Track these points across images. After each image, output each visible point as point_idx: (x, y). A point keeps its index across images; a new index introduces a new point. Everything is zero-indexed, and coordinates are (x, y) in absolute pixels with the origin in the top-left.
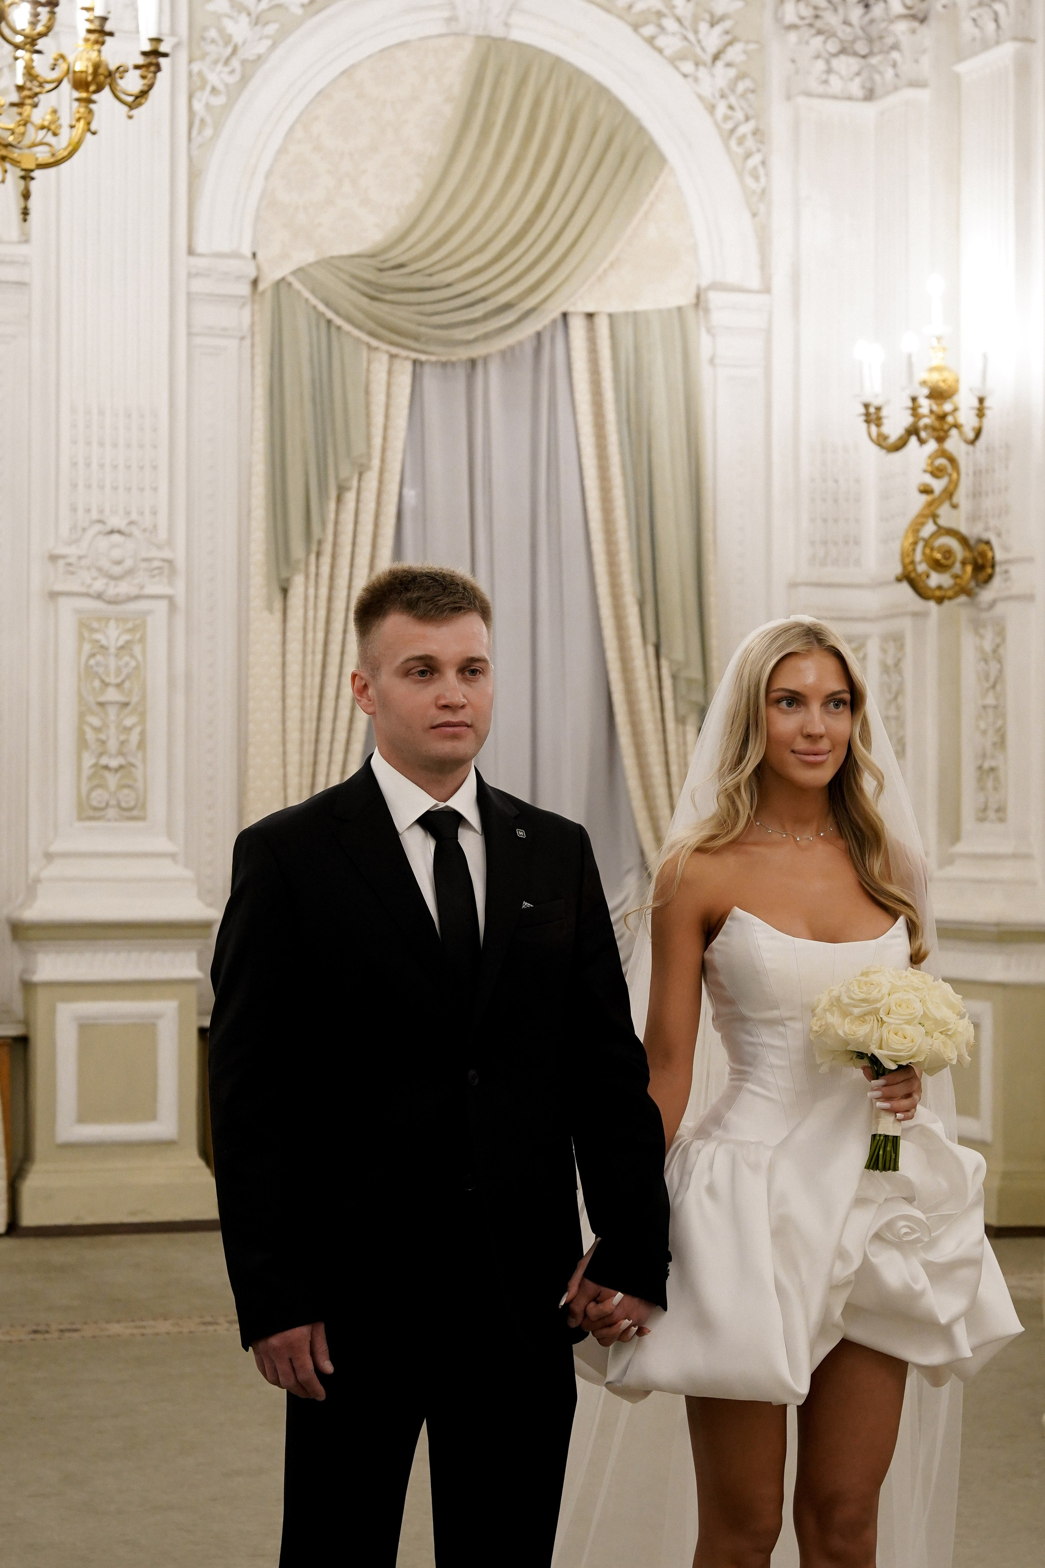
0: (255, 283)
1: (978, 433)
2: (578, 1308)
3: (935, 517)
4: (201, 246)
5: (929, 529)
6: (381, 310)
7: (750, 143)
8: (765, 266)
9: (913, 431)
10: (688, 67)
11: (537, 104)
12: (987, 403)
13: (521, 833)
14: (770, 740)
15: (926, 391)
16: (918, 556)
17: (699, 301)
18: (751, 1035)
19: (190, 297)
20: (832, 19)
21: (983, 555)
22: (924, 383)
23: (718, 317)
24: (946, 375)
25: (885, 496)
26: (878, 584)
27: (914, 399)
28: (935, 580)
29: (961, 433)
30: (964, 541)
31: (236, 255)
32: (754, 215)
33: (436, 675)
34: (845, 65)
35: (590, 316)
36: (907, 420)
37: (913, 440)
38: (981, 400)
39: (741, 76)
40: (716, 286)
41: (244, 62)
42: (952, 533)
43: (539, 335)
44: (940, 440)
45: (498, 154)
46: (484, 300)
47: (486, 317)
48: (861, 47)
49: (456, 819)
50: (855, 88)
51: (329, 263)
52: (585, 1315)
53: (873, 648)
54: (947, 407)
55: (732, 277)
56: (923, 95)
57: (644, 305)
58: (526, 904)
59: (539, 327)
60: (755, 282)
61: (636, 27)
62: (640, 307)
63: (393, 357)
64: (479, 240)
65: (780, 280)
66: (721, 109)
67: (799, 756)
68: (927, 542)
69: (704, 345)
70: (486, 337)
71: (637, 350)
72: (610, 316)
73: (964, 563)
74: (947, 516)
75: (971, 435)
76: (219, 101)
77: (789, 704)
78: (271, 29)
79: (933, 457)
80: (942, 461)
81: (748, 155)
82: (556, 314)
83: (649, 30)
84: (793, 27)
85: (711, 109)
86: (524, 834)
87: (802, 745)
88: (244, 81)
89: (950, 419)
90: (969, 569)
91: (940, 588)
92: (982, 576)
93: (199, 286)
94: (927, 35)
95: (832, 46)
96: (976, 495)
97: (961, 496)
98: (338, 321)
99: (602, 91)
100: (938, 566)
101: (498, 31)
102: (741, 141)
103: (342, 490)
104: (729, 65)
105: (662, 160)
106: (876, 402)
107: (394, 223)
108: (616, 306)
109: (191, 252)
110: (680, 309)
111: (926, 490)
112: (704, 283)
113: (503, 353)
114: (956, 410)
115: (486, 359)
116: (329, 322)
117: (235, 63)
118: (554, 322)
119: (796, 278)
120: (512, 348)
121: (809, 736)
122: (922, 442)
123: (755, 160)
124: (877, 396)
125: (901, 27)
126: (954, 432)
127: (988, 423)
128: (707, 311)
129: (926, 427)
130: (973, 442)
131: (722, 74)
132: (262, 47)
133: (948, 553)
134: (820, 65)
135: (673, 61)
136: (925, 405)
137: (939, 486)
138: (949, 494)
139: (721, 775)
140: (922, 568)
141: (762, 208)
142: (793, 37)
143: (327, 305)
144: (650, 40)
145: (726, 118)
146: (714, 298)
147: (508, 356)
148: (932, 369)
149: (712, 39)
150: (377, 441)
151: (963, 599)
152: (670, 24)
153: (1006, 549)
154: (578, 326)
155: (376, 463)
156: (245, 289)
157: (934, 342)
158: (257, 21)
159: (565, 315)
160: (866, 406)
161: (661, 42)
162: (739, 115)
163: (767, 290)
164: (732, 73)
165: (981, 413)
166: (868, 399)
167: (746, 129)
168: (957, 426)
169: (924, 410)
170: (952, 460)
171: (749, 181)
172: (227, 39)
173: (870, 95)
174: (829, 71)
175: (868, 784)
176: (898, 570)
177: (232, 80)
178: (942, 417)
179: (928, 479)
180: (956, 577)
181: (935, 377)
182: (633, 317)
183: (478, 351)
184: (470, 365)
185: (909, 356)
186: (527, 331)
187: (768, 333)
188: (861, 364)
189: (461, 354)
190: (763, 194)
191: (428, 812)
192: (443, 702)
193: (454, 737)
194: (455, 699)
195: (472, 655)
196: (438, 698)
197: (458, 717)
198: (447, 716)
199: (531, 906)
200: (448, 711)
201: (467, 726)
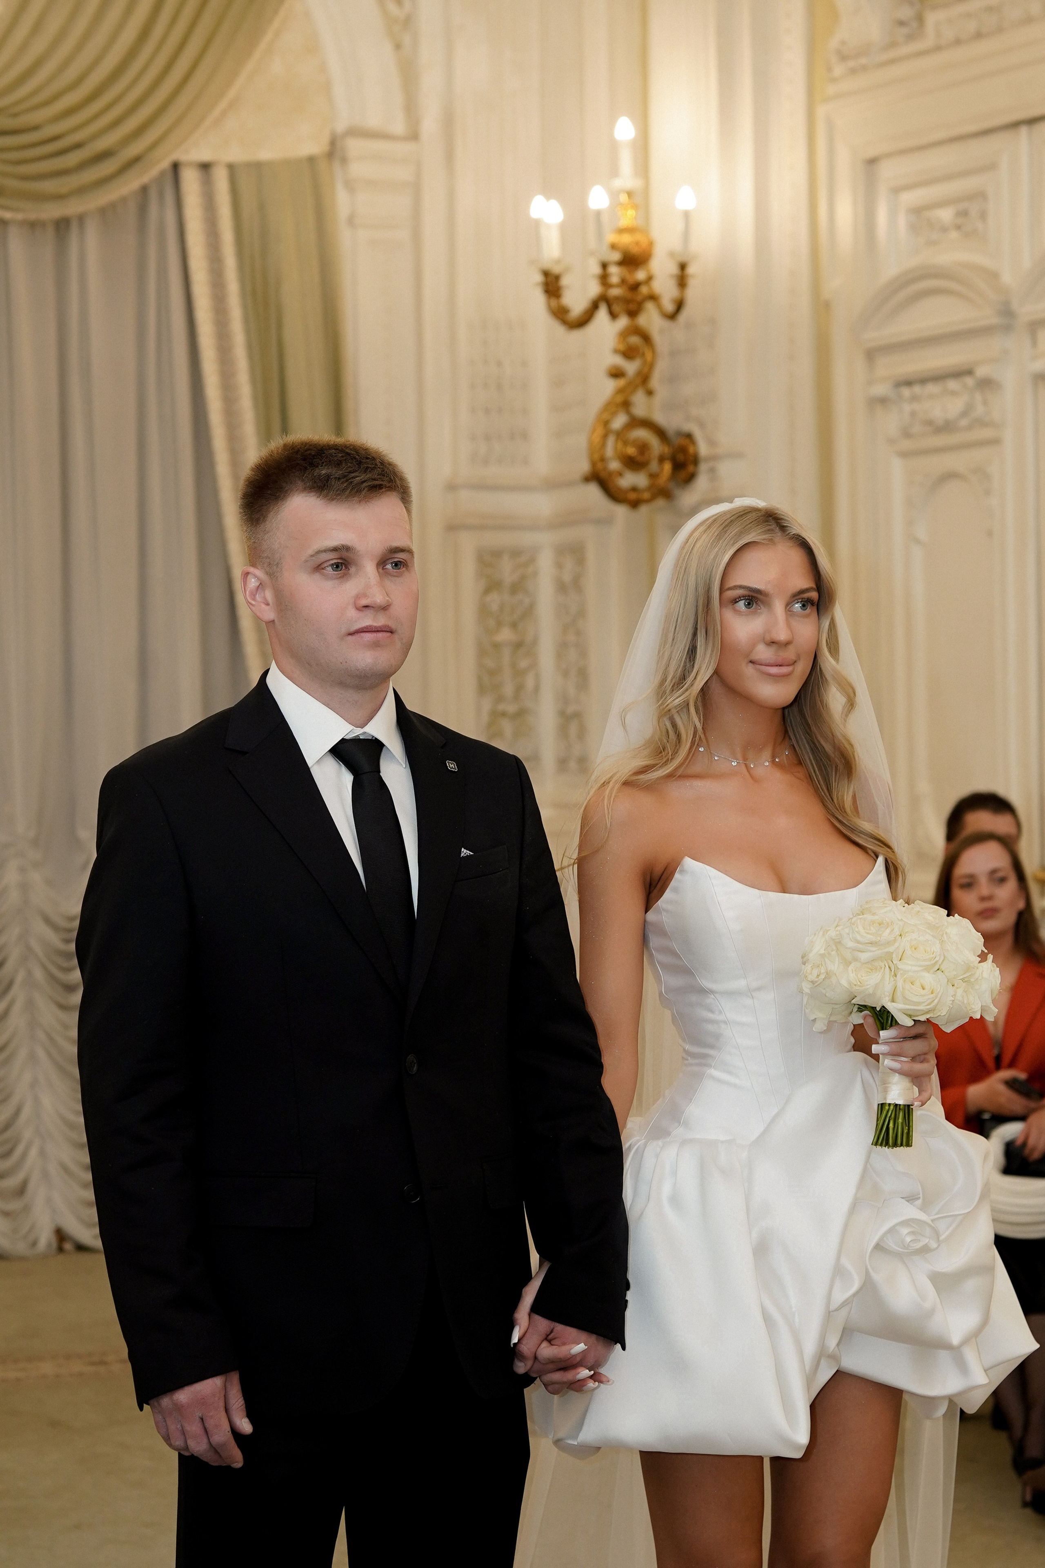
1: (680, 305)
2: (530, 1348)
3: (626, 405)
5: (619, 421)
8: (411, 108)
9: (602, 303)
12: (691, 270)
13: (452, 766)
14: (725, 649)
15: (616, 256)
16: (609, 451)
17: (335, 152)
21: (683, 450)
22: (613, 247)
23: (358, 169)
24: (638, 237)
25: (558, 383)
26: (551, 485)
27: (604, 266)
28: (629, 480)
29: (659, 307)
30: (661, 433)
32: (398, 47)
33: (353, 570)
35: (205, 167)
36: (594, 289)
37: (602, 314)
38: (683, 267)
40: (356, 132)
42: (647, 424)
43: (144, 189)
44: (633, 314)
46: (78, 146)
47: (83, 165)
49: (375, 747)
52: (537, 1358)
53: (545, 563)
54: (641, 275)
55: (373, 120)
57: (269, 154)
58: (465, 852)
59: (145, 179)
60: (398, 127)
62: (265, 155)
64: (72, 73)
65: (430, 125)
67: (758, 666)
68: (619, 434)
69: (343, 202)
70: (82, 191)
71: (262, 207)
72: (231, 168)
73: (661, 459)
74: (640, 406)
75: (669, 307)
77: (749, 605)
79: (624, 334)
80: (635, 340)
82: (165, 164)
86: (455, 767)
87: (763, 653)
89: (644, 290)
90: (667, 467)
91: (634, 489)
92: (683, 474)
96: (673, 379)
97: (655, 382)
100: (633, 464)
106: (556, 270)
108: (236, 154)
110: (312, 159)
111: (616, 374)
112: (340, 127)
113: (103, 211)
114: (650, 279)
115: (81, 218)
118: (162, 174)
119: (448, 123)
120: (113, 206)
121: (772, 643)
122: (613, 316)
124: (558, 262)
126: (650, 306)
127: (692, 293)
128: (344, 161)
129: (617, 298)
130: (672, 316)
133: (643, 448)
136: (615, 273)
137: (631, 368)
138: (644, 379)
139: (661, 693)
140: (614, 465)
141: (407, 40)
146: (354, 146)
147: (109, 214)
148: (621, 231)
151: (660, 502)
153: (712, 443)
154: (190, 180)
157: (624, 198)
159: (176, 167)
160: (546, 274)
163: (414, 136)
165: (682, 280)
166: (547, 265)
168: (653, 298)
169: (614, 279)
170: (646, 338)
175: (835, 700)
176: (584, 467)
178: (635, 287)
179: (619, 361)
180: (653, 476)
181: (626, 240)
182: (257, 167)
183: (72, 208)
184: (62, 226)
185: (598, 214)
186: (130, 184)
187: (416, 188)
188: (537, 223)
189: (52, 211)
190: (408, 22)
191: (343, 740)
192: (364, 602)
193: (376, 645)
194: (379, 598)
195: (396, 544)
196: (357, 597)
197: (380, 621)
198: (368, 620)
199: (471, 853)
200: (369, 613)
201: (392, 632)
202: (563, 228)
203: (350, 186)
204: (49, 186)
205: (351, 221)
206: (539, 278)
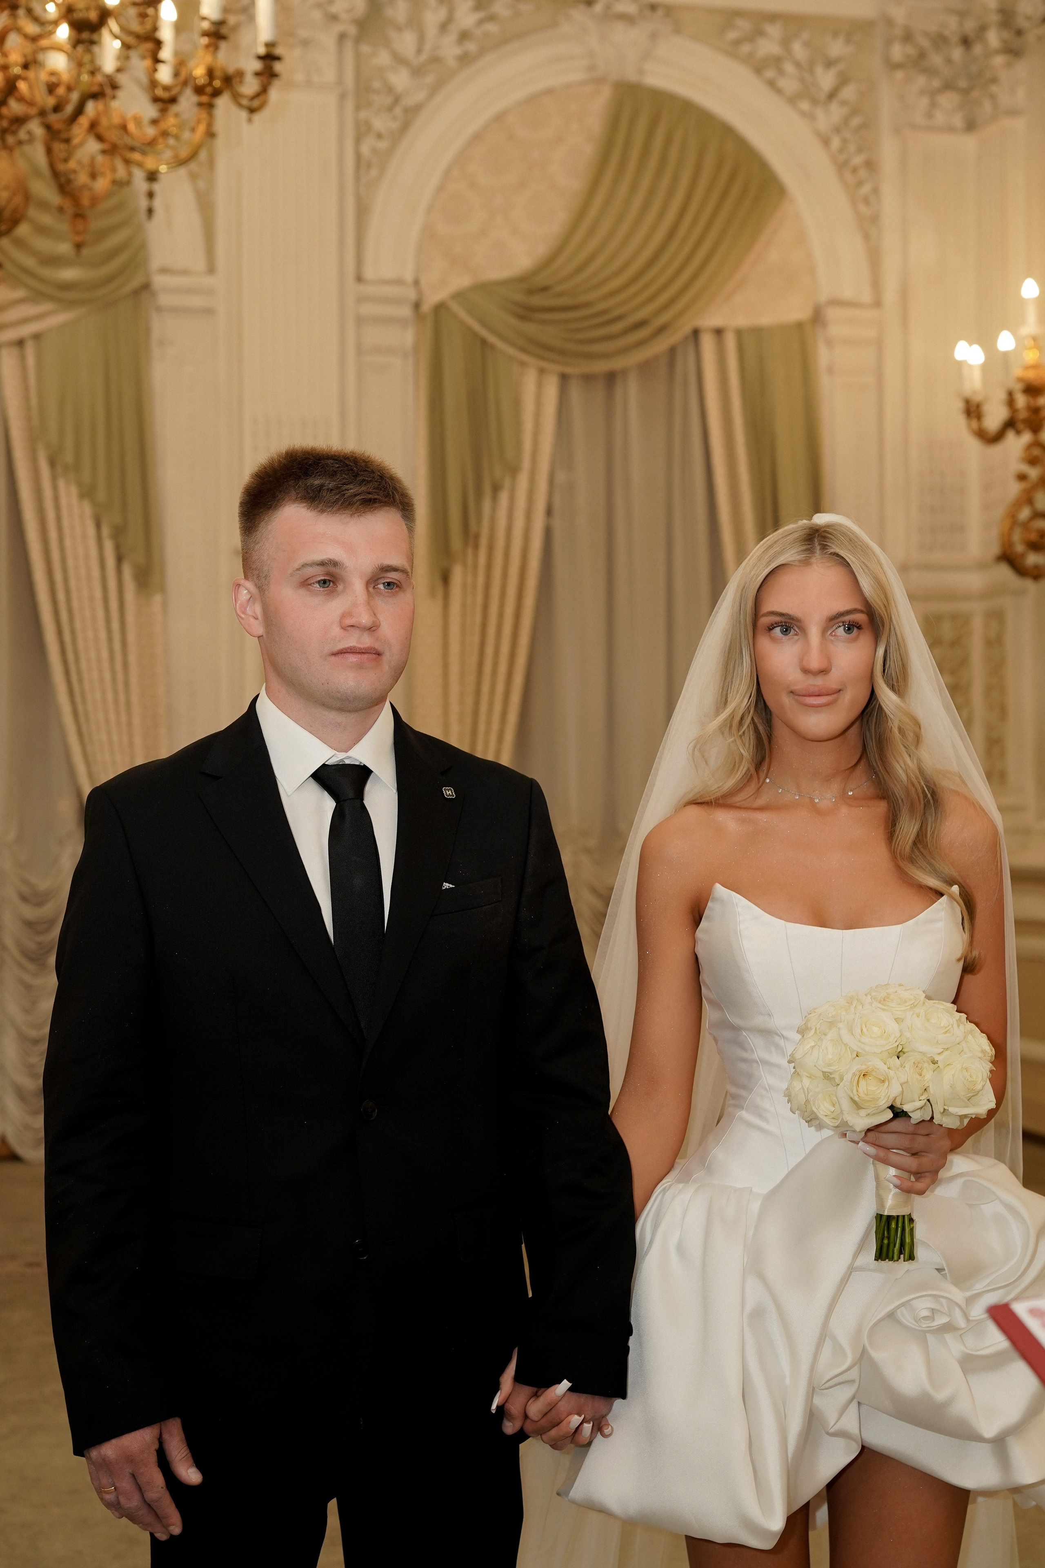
0: (417, 306)
2: (515, 1408)
3: (1030, 501)
4: (369, 273)
5: (1025, 513)
6: (530, 328)
7: (863, 173)
8: (876, 284)
9: (1010, 424)
10: (805, 105)
11: (668, 141)
13: (449, 792)
15: (1020, 386)
16: (1015, 537)
17: (817, 318)
18: (745, 1050)
19: (360, 320)
20: (936, 59)
22: (1018, 379)
23: (834, 331)
24: (1040, 372)
25: (985, 488)
26: (981, 566)
27: (1010, 394)
28: (1032, 559)
31: (399, 282)
32: (866, 238)
33: (339, 586)
34: (948, 100)
35: (719, 332)
36: (1004, 414)
37: (1010, 432)
39: (854, 112)
40: (834, 302)
41: (406, 110)
43: (671, 349)
44: (1034, 431)
45: (634, 187)
46: (622, 317)
47: (625, 332)
48: (963, 83)
49: (362, 773)
50: (958, 121)
51: (484, 288)
52: (526, 1416)
53: (977, 625)
54: (1042, 401)
55: (847, 293)
56: (1018, 124)
57: (765, 320)
58: (446, 886)
59: (672, 340)
60: (865, 298)
61: (758, 70)
62: (762, 321)
63: (542, 371)
64: (617, 263)
65: (890, 295)
66: (836, 143)
67: (796, 696)
68: (1025, 525)
69: (823, 356)
70: (625, 350)
72: (739, 333)
74: (1041, 502)
76: (383, 145)
77: (786, 631)
78: (430, 79)
79: (1029, 447)
80: (1036, 452)
81: (860, 184)
82: (687, 329)
83: (770, 74)
84: (899, 66)
85: (826, 142)
86: (452, 793)
88: (405, 126)
89: (1044, 412)
91: (1036, 567)
93: (368, 309)
94: (1022, 69)
95: (936, 83)
98: (492, 339)
99: (727, 131)
100: (1034, 546)
101: (632, 76)
102: (854, 171)
103: (496, 489)
104: (843, 103)
105: (781, 191)
106: (977, 398)
107: (541, 250)
108: (742, 321)
109: (359, 279)
110: (800, 325)
111: (1022, 477)
112: (821, 298)
113: (640, 366)
115: (625, 372)
116: (484, 342)
117: (398, 111)
118: (686, 339)
119: (904, 294)
120: (647, 361)
121: (806, 671)
122: (1019, 433)
123: (866, 189)
124: (977, 394)
125: (999, 60)
128: (824, 325)
129: (1022, 420)
131: (836, 112)
132: (420, 96)
133: (1043, 534)
134: (925, 101)
135: (792, 100)
136: (1021, 401)
137: (1033, 473)
140: (1019, 548)
141: (873, 233)
142: (900, 75)
143: (484, 324)
144: (771, 84)
145: (841, 151)
146: (832, 313)
147: (645, 368)
148: (1027, 368)
149: (826, 80)
150: (527, 446)
152: (789, 68)
154: (707, 341)
155: (526, 464)
156: (406, 312)
157: (1029, 342)
158: (417, 72)
159: (696, 332)
160: (967, 402)
161: (782, 83)
162: (852, 148)
163: (878, 303)
164: (844, 111)
166: (969, 396)
167: (858, 160)
169: (1019, 405)
171: (863, 208)
172: (390, 89)
173: (971, 126)
174: (933, 105)
176: (997, 551)
177: (395, 125)
178: (1037, 411)
179: (1023, 467)
181: (1031, 375)
182: (758, 332)
183: (616, 364)
184: (611, 378)
185: (1006, 354)
186: (661, 346)
187: (879, 343)
188: (960, 365)
189: (601, 367)
190: (875, 219)
191: (324, 765)
192: (349, 622)
193: (360, 667)
194: (365, 619)
195: (387, 562)
196: (344, 616)
197: (366, 641)
198: (352, 641)
199: (451, 886)
200: (356, 633)
201: (379, 654)
202: (985, 367)
203: (829, 343)
204: (598, 348)
205: (830, 370)
206: (960, 405)
